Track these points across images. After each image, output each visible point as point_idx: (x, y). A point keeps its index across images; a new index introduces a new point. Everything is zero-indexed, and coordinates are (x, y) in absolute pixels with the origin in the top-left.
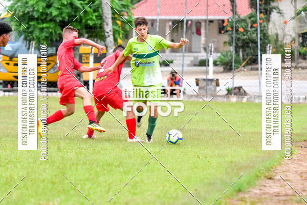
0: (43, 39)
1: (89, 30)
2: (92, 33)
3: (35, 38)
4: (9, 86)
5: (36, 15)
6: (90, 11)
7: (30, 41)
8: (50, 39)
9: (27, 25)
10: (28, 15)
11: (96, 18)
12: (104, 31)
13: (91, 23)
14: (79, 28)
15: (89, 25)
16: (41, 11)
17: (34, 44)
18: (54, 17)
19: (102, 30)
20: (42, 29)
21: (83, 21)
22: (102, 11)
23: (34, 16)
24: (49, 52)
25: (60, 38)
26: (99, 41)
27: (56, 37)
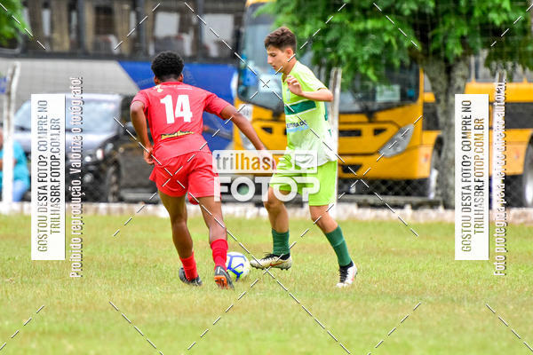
0: (367, 64)
1: (490, 38)
3: (344, 58)
7: (329, 68)
8: (384, 61)
9: (321, 25)
11: (512, 7)
13: (496, 18)
14: (465, 31)
15: (493, 23)
17: (339, 76)
20: (362, 36)
21: (477, 13)
24: (380, 99)
25: (414, 59)
26: (519, 69)
27: (401, 56)
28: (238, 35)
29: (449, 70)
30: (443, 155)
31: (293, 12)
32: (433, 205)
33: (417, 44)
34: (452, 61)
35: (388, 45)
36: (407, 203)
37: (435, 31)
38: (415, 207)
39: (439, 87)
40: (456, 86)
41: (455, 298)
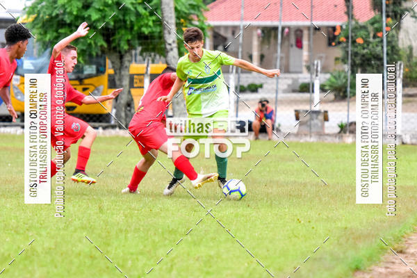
1: (143, 41)
2: (148, 45)
5: (68, 19)
6: (145, 14)
8: (87, 53)
9: (55, 34)
10: (57, 19)
11: (154, 25)
12: (165, 42)
13: (146, 31)
14: (130, 37)
15: (144, 33)
16: (75, 13)
18: (94, 22)
19: (162, 40)
21: (136, 28)
22: (162, 14)
23: (65, 21)
24: (86, 73)
25: (103, 52)
26: (158, 57)
27: (96, 50)
29: (121, 57)
30: (118, 102)
31: (40, 28)
32: (113, 127)
33: (105, 45)
34: (123, 53)
35: (90, 44)
36: (100, 126)
37: (114, 37)
38: (104, 128)
39: (116, 66)
40: (125, 65)
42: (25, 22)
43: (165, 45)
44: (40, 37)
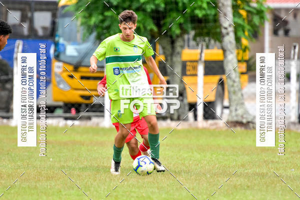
1: (196, 25)
2: (202, 29)
4: (73, 110)
9: (101, 17)
12: (220, 26)
13: (199, 13)
14: (182, 21)
15: (197, 16)
18: (144, 3)
19: (217, 24)
21: (188, 10)
23: (112, 3)
26: (212, 42)
28: (54, 23)
29: (173, 42)
31: (85, 10)
32: (164, 118)
33: (155, 29)
34: (174, 37)
37: (165, 21)
39: (167, 52)
40: (177, 51)
41: (177, 171)
42: (69, 3)
43: (220, 29)
44: (84, 20)
